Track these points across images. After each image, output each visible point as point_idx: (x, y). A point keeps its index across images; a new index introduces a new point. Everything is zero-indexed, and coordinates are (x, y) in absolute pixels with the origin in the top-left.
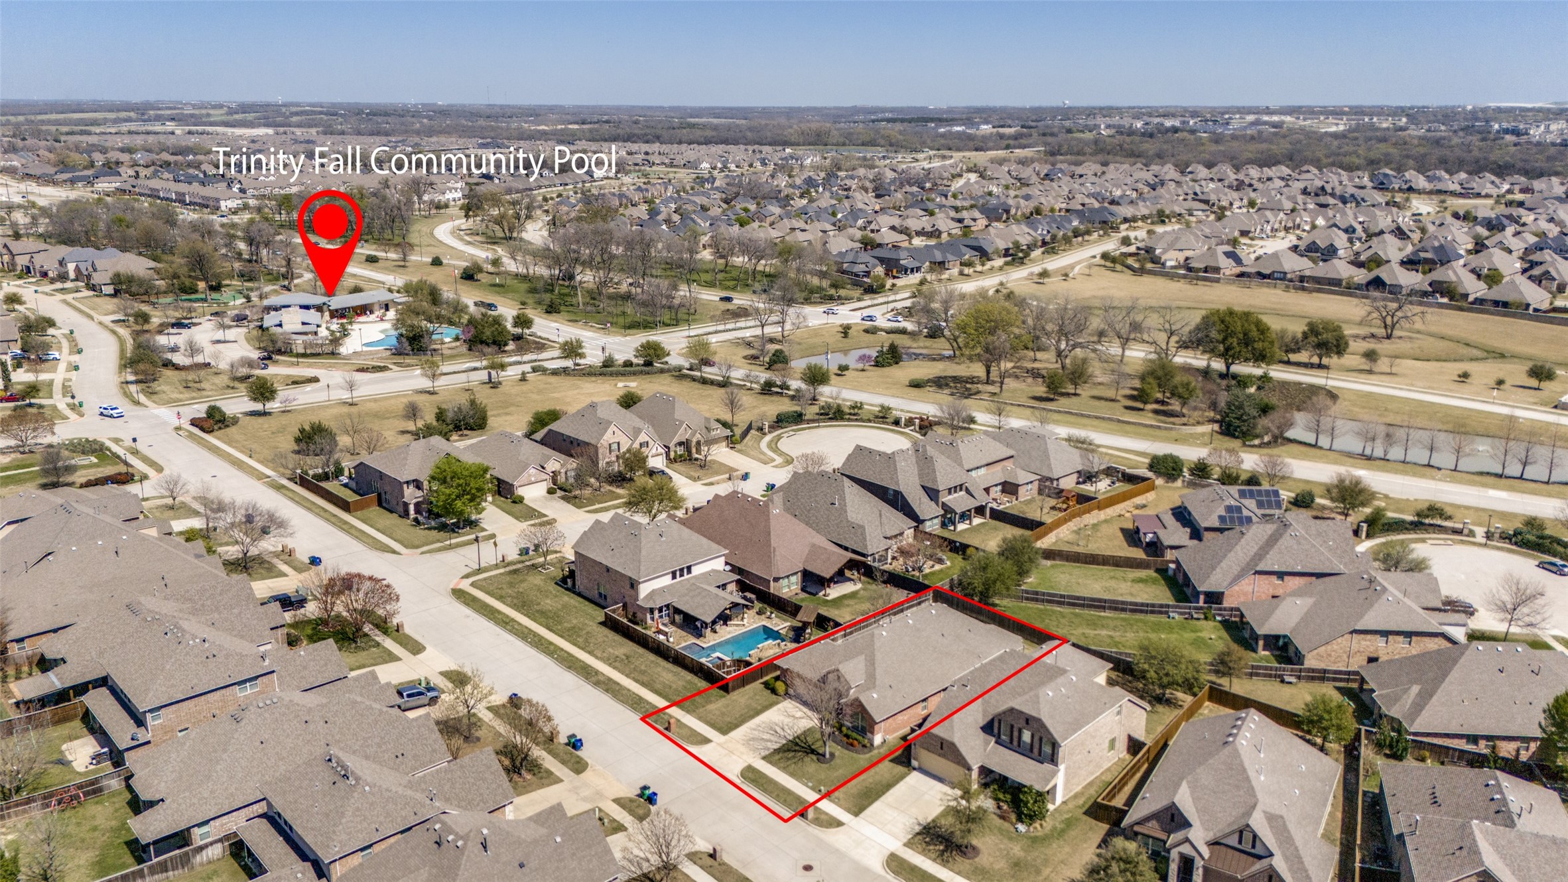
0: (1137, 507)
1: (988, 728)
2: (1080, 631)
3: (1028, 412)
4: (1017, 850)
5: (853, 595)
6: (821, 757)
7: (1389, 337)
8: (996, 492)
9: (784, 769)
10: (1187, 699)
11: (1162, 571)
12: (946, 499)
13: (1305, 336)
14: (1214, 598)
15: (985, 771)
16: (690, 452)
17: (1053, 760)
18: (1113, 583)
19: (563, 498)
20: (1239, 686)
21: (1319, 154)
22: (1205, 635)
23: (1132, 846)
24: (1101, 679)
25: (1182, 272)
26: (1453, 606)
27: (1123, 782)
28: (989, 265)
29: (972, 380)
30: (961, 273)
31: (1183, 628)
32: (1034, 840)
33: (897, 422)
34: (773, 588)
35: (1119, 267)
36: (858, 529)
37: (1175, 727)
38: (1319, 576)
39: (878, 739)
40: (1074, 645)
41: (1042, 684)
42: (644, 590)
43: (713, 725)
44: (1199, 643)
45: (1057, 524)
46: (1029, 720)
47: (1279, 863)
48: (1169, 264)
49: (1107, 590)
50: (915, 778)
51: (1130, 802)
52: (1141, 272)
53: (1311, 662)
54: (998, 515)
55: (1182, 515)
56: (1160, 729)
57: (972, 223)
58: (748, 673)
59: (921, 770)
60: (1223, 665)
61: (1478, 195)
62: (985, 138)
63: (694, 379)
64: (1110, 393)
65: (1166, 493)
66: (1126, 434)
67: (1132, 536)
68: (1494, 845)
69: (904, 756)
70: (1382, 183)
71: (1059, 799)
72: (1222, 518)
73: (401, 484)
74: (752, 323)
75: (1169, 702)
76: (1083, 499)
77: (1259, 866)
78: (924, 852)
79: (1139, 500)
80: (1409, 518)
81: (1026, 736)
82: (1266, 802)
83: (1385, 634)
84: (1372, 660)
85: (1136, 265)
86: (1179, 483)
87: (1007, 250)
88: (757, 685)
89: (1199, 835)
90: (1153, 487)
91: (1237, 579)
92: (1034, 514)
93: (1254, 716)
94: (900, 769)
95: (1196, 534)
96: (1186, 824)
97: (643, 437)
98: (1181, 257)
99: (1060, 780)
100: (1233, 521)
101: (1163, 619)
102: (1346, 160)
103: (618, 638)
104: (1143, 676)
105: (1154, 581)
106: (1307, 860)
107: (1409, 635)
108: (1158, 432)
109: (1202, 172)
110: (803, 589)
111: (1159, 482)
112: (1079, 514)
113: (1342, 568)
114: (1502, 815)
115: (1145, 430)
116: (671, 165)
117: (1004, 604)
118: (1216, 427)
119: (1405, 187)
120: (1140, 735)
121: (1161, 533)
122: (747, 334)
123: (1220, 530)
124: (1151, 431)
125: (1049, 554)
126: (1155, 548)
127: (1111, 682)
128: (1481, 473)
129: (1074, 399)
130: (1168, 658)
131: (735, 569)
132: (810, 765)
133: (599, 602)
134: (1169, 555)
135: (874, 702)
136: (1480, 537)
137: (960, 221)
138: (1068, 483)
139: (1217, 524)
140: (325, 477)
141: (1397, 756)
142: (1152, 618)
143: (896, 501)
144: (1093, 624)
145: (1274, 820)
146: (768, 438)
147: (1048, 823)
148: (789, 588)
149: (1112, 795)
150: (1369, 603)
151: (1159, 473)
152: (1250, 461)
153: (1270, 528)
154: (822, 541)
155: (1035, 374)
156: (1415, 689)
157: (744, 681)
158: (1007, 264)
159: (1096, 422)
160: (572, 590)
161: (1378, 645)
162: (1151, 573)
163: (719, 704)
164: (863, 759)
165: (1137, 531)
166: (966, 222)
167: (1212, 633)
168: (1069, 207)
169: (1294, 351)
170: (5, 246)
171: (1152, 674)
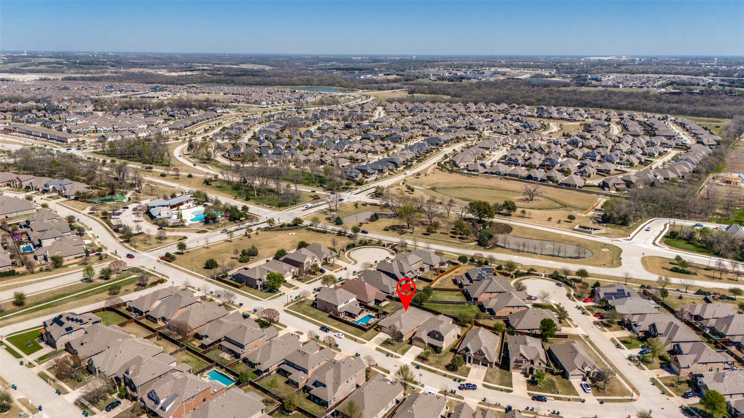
0: (456, 272)
1: (428, 335)
2: (444, 310)
3: (422, 239)
4: (437, 359)
5: (388, 305)
6: (392, 344)
7: (531, 200)
8: (418, 271)
9: (385, 347)
10: (469, 325)
11: (463, 292)
12: (407, 275)
13: (504, 206)
14: (476, 299)
15: (428, 344)
16: (327, 261)
17: (443, 340)
18: (451, 296)
19: (297, 280)
20: (481, 322)
21: (518, 97)
22: (474, 309)
23: (459, 356)
24: (451, 322)
25: (466, 171)
26: (530, 298)
27: (457, 344)
28: (399, 169)
29: (403, 227)
30: (389, 174)
31: (468, 307)
32: (440, 357)
33: (384, 246)
34: (368, 304)
35: (444, 169)
36: (387, 287)
37: (467, 331)
38: (500, 293)
39: (404, 340)
40: (444, 315)
41: (439, 325)
42: (339, 308)
43: (365, 339)
44: (472, 311)
45: (436, 280)
46: (437, 333)
47: (486, 356)
48: (461, 167)
49: (450, 298)
50: (413, 347)
51: (458, 348)
52: (451, 171)
53: (497, 314)
54: (420, 278)
55: (467, 275)
56: (464, 333)
57: (388, 146)
58: (371, 327)
59: (415, 345)
60: (477, 317)
61: (575, 120)
62: (382, 82)
63: (314, 230)
64: (446, 232)
65: (463, 267)
66: (451, 246)
67: (455, 282)
68: (524, 349)
69: (411, 342)
70: (540, 115)
71: (444, 348)
72: (477, 277)
73: (255, 280)
74: (323, 203)
75: (466, 326)
76: (442, 272)
77: (483, 357)
78: (418, 361)
79: (456, 270)
80: (526, 271)
81: (437, 336)
82: (484, 345)
83: (513, 307)
84: (511, 313)
85: (450, 169)
86: (467, 264)
87: (404, 162)
88: (372, 329)
89: (472, 352)
90: (460, 266)
91: (481, 294)
92: (429, 277)
93: (482, 328)
94: (410, 345)
95: (471, 281)
96: (469, 350)
97: (315, 259)
98: (465, 164)
99: (444, 345)
100: (480, 279)
101: (464, 305)
102: (528, 99)
103: (334, 320)
104: (460, 321)
105: (461, 295)
106: (491, 355)
107: (518, 307)
108: (460, 245)
109: (473, 107)
110: (375, 304)
111: (461, 264)
112: (441, 276)
113: (505, 290)
114: (526, 343)
115: (456, 245)
116: (248, 103)
117: (425, 305)
118: (477, 243)
119: (549, 116)
120: (460, 334)
121: (462, 281)
122: (323, 207)
123: (478, 280)
124: (458, 245)
125: (435, 289)
126: (461, 285)
127: (453, 323)
128: (548, 255)
129: (435, 234)
130: (465, 316)
131: (359, 300)
132: (390, 346)
133: (325, 311)
134: (465, 287)
135: (403, 331)
136: (543, 277)
137: (384, 145)
138: (437, 266)
139: (476, 279)
140: (223, 277)
141: (513, 335)
142: (461, 305)
143: (393, 276)
144: (447, 308)
145: (485, 348)
146: (346, 253)
147: (442, 354)
148: (372, 304)
149: (455, 347)
150: (509, 300)
151: (461, 262)
152: (486, 254)
153: (488, 281)
154: (378, 291)
155: (423, 224)
156: (518, 320)
157: (370, 329)
158: (404, 168)
159: (442, 242)
160: (316, 308)
161: (511, 310)
162: (460, 292)
163: (365, 334)
164: (401, 344)
165: (456, 280)
166: (386, 146)
167: (475, 308)
168: (423, 133)
169: (501, 210)
170: (18, 178)
171: (462, 320)
